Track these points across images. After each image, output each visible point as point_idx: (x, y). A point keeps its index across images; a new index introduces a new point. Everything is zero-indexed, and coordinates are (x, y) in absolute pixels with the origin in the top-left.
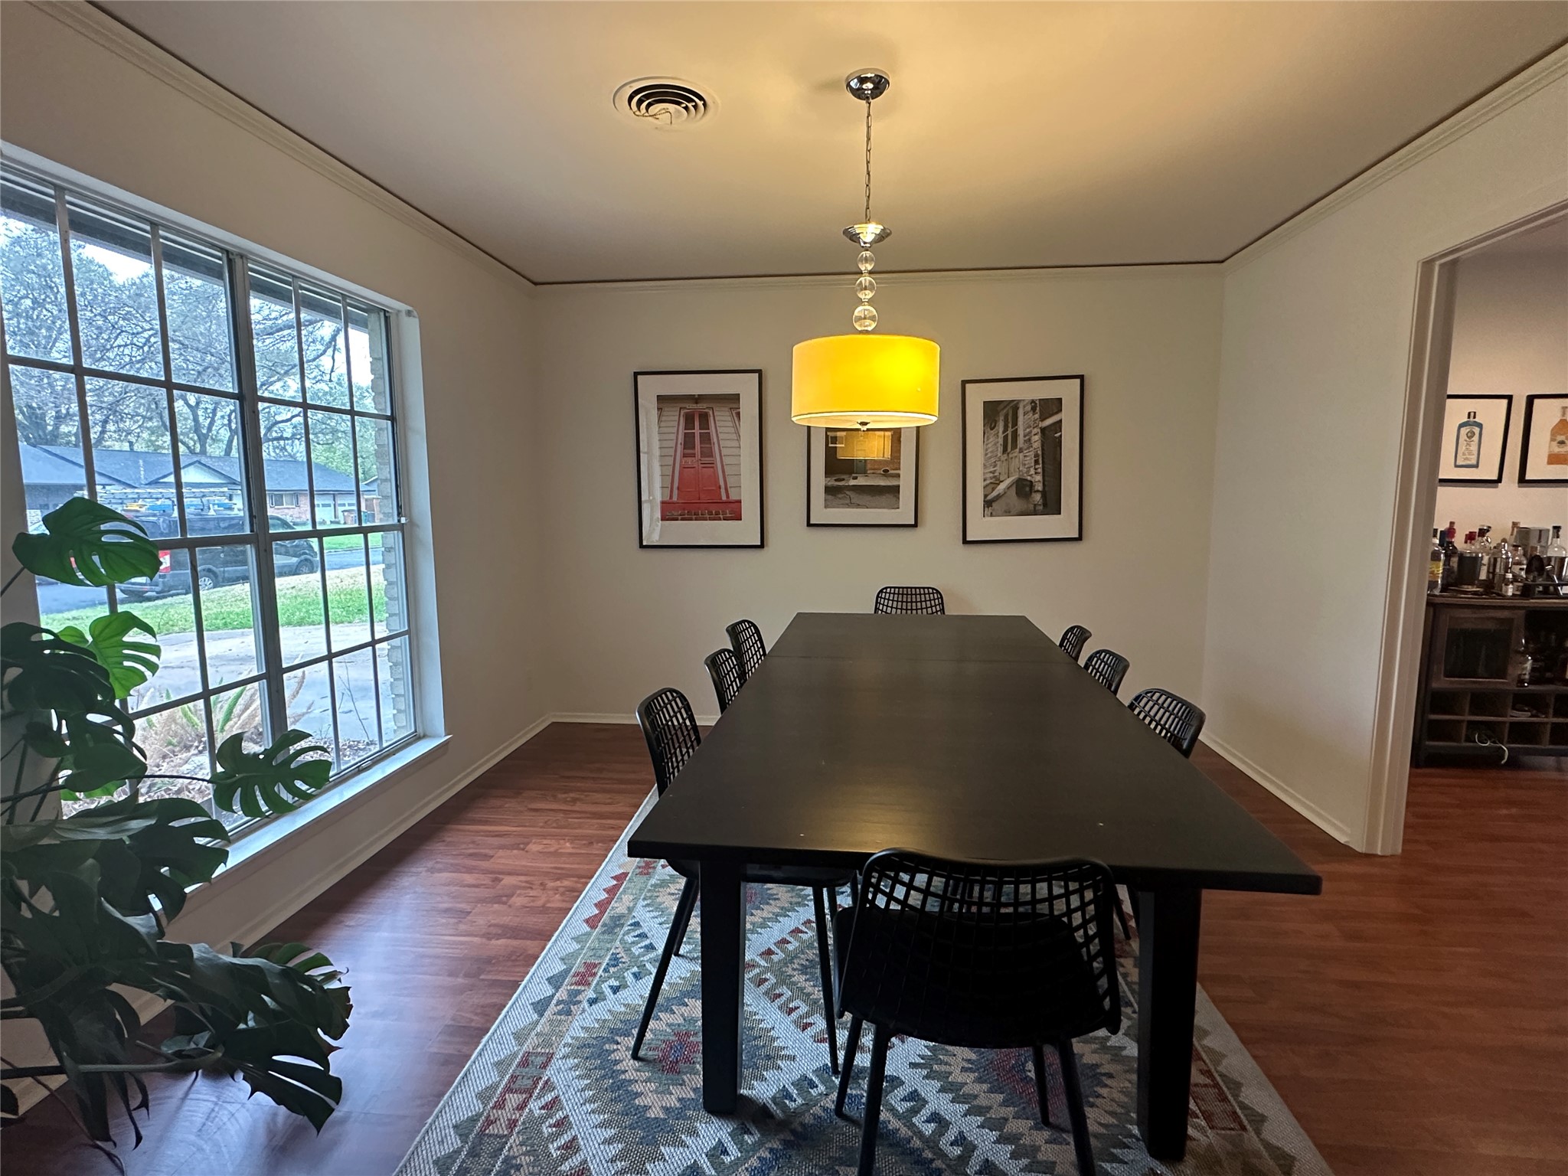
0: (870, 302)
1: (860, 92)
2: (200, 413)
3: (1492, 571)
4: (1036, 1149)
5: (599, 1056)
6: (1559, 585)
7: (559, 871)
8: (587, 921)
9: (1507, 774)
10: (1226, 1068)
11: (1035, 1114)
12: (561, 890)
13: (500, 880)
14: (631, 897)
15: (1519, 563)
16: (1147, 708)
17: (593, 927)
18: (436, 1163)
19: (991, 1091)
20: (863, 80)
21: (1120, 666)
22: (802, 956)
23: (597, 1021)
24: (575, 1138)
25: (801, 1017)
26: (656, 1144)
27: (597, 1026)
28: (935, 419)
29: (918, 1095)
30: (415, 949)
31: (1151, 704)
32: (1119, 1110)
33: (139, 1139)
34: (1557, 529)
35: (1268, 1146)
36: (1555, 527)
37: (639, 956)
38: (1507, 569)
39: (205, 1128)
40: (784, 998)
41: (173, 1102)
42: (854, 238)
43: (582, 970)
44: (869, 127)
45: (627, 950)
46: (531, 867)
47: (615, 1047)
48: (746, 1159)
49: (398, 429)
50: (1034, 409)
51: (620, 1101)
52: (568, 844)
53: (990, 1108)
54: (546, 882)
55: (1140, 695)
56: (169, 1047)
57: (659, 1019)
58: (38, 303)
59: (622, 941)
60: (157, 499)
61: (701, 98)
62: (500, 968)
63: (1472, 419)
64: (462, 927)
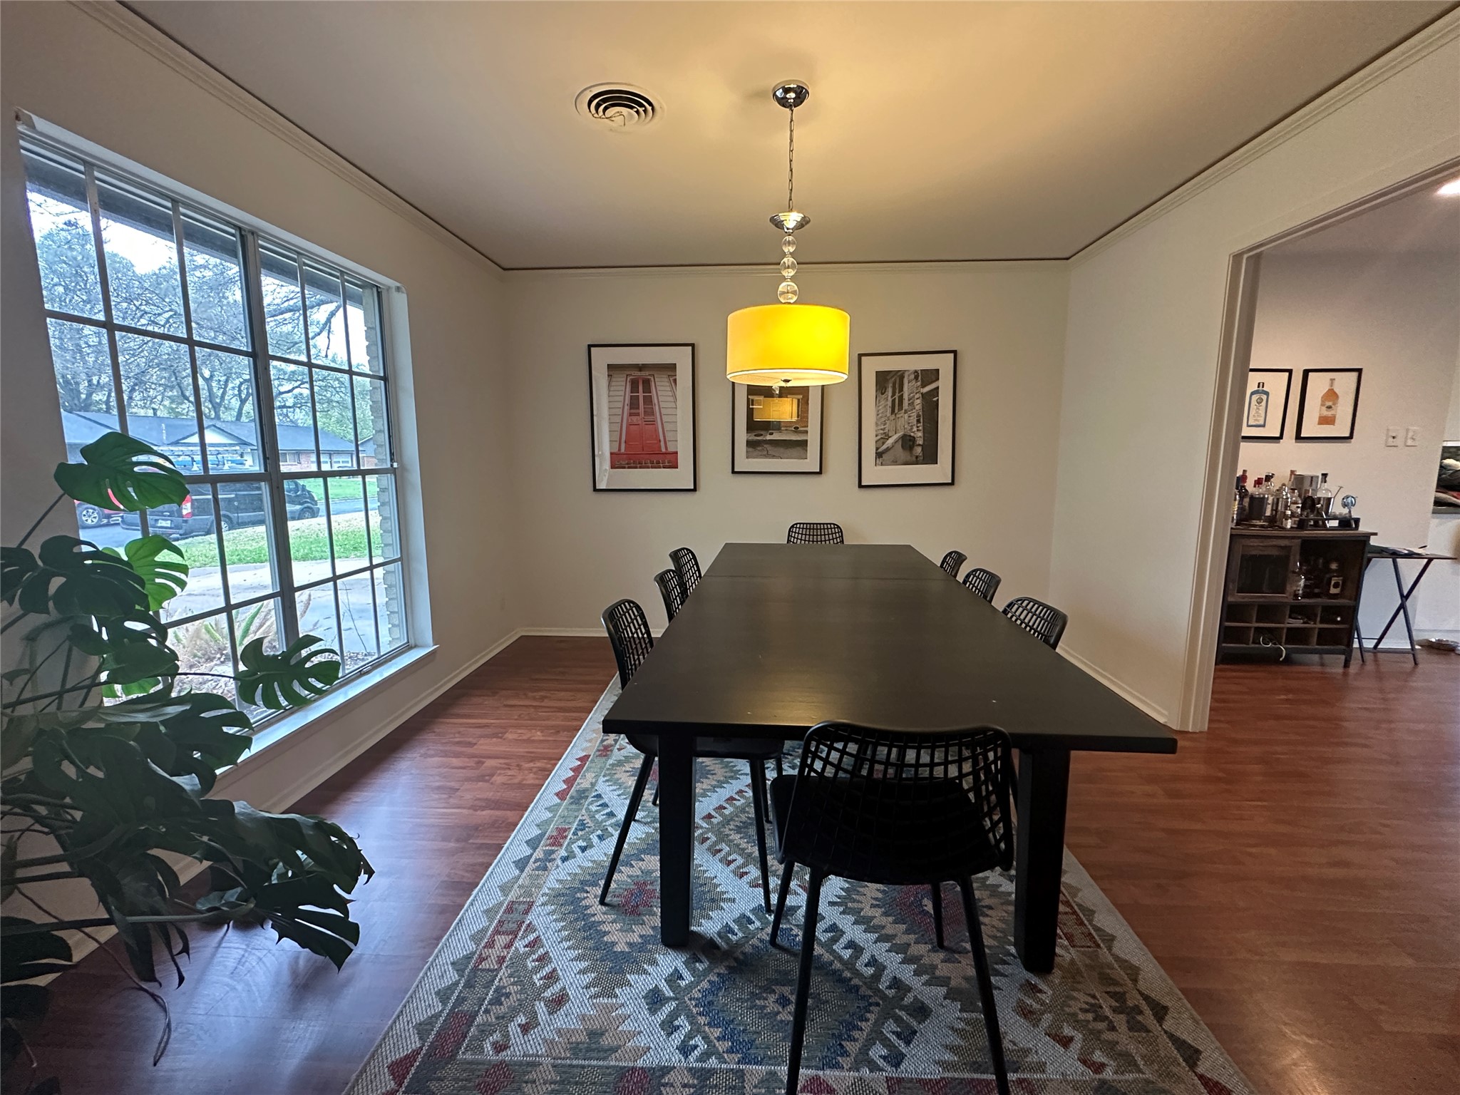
0: (792, 279)
1: (785, 100)
2: (214, 384)
3: (1275, 510)
4: (934, 967)
5: (572, 903)
6: (1326, 519)
7: (532, 755)
8: (557, 794)
9: (1285, 668)
10: (1081, 898)
11: (931, 940)
12: (534, 770)
13: (483, 763)
14: (593, 775)
15: (1295, 503)
16: (1018, 613)
17: (563, 799)
18: (437, 993)
19: (895, 922)
20: (787, 91)
21: (993, 582)
22: (737, 819)
23: (569, 874)
24: (554, 970)
25: (739, 867)
26: (622, 972)
27: (569, 878)
28: (846, 377)
29: (837, 927)
30: (412, 820)
31: (1021, 609)
32: (999, 935)
33: (181, 979)
34: (1325, 475)
35: (1117, 958)
36: (1323, 474)
37: (602, 822)
38: (1286, 507)
39: (238, 970)
40: (723, 853)
41: (208, 951)
42: (779, 224)
43: (555, 834)
44: (791, 131)
45: (592, 817)
46: (508, 752)
47: (585, 895)
48: (698, 983)
49: (391, 388)
50: (916, 378)
51: (591, 939)
52: (539, 733)
53: (896, 935)
54: (522, 764)
55: (1012, 603)
56: (203, 905)
57: (621, 872)
58: (70, 290)
59: (588, 809)
60: (179, 456)
61: (650, 104)
62: (486, 834)
63: (1261, 388)
64: (452, 801)
